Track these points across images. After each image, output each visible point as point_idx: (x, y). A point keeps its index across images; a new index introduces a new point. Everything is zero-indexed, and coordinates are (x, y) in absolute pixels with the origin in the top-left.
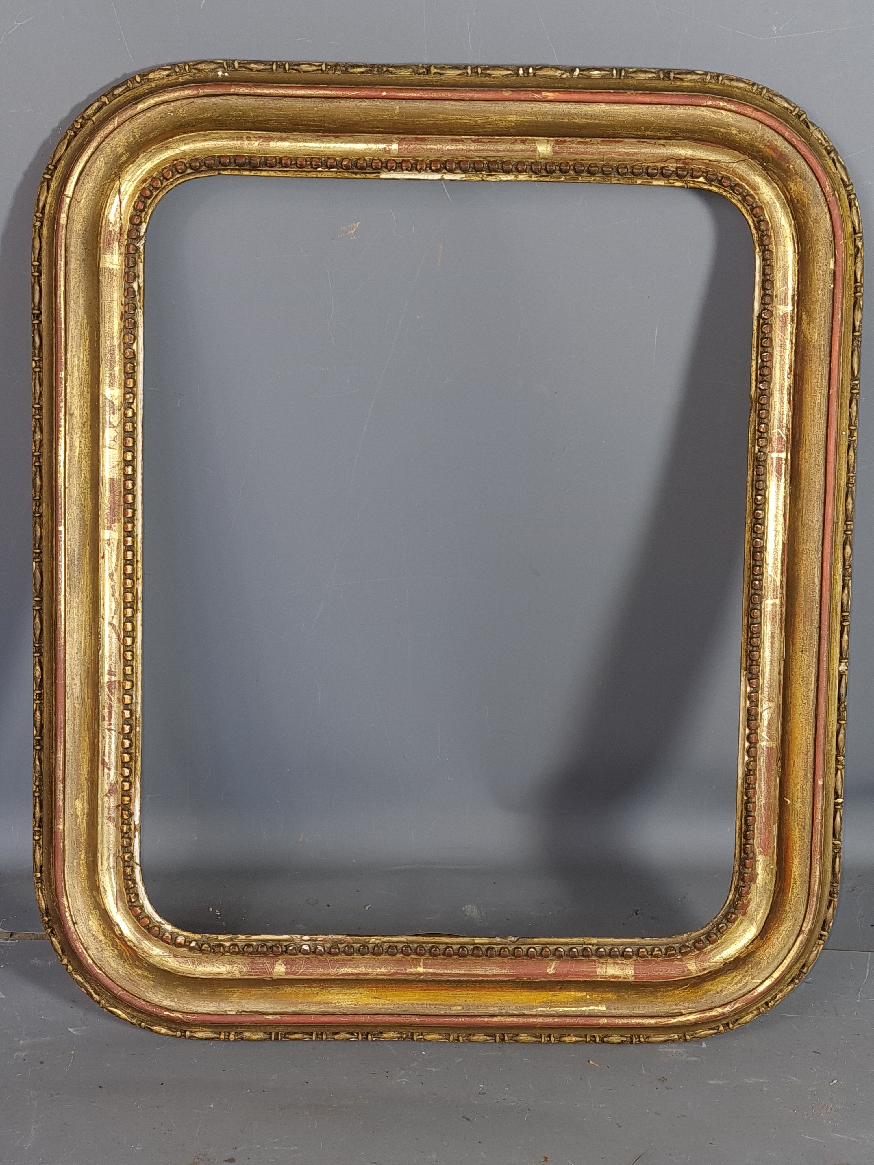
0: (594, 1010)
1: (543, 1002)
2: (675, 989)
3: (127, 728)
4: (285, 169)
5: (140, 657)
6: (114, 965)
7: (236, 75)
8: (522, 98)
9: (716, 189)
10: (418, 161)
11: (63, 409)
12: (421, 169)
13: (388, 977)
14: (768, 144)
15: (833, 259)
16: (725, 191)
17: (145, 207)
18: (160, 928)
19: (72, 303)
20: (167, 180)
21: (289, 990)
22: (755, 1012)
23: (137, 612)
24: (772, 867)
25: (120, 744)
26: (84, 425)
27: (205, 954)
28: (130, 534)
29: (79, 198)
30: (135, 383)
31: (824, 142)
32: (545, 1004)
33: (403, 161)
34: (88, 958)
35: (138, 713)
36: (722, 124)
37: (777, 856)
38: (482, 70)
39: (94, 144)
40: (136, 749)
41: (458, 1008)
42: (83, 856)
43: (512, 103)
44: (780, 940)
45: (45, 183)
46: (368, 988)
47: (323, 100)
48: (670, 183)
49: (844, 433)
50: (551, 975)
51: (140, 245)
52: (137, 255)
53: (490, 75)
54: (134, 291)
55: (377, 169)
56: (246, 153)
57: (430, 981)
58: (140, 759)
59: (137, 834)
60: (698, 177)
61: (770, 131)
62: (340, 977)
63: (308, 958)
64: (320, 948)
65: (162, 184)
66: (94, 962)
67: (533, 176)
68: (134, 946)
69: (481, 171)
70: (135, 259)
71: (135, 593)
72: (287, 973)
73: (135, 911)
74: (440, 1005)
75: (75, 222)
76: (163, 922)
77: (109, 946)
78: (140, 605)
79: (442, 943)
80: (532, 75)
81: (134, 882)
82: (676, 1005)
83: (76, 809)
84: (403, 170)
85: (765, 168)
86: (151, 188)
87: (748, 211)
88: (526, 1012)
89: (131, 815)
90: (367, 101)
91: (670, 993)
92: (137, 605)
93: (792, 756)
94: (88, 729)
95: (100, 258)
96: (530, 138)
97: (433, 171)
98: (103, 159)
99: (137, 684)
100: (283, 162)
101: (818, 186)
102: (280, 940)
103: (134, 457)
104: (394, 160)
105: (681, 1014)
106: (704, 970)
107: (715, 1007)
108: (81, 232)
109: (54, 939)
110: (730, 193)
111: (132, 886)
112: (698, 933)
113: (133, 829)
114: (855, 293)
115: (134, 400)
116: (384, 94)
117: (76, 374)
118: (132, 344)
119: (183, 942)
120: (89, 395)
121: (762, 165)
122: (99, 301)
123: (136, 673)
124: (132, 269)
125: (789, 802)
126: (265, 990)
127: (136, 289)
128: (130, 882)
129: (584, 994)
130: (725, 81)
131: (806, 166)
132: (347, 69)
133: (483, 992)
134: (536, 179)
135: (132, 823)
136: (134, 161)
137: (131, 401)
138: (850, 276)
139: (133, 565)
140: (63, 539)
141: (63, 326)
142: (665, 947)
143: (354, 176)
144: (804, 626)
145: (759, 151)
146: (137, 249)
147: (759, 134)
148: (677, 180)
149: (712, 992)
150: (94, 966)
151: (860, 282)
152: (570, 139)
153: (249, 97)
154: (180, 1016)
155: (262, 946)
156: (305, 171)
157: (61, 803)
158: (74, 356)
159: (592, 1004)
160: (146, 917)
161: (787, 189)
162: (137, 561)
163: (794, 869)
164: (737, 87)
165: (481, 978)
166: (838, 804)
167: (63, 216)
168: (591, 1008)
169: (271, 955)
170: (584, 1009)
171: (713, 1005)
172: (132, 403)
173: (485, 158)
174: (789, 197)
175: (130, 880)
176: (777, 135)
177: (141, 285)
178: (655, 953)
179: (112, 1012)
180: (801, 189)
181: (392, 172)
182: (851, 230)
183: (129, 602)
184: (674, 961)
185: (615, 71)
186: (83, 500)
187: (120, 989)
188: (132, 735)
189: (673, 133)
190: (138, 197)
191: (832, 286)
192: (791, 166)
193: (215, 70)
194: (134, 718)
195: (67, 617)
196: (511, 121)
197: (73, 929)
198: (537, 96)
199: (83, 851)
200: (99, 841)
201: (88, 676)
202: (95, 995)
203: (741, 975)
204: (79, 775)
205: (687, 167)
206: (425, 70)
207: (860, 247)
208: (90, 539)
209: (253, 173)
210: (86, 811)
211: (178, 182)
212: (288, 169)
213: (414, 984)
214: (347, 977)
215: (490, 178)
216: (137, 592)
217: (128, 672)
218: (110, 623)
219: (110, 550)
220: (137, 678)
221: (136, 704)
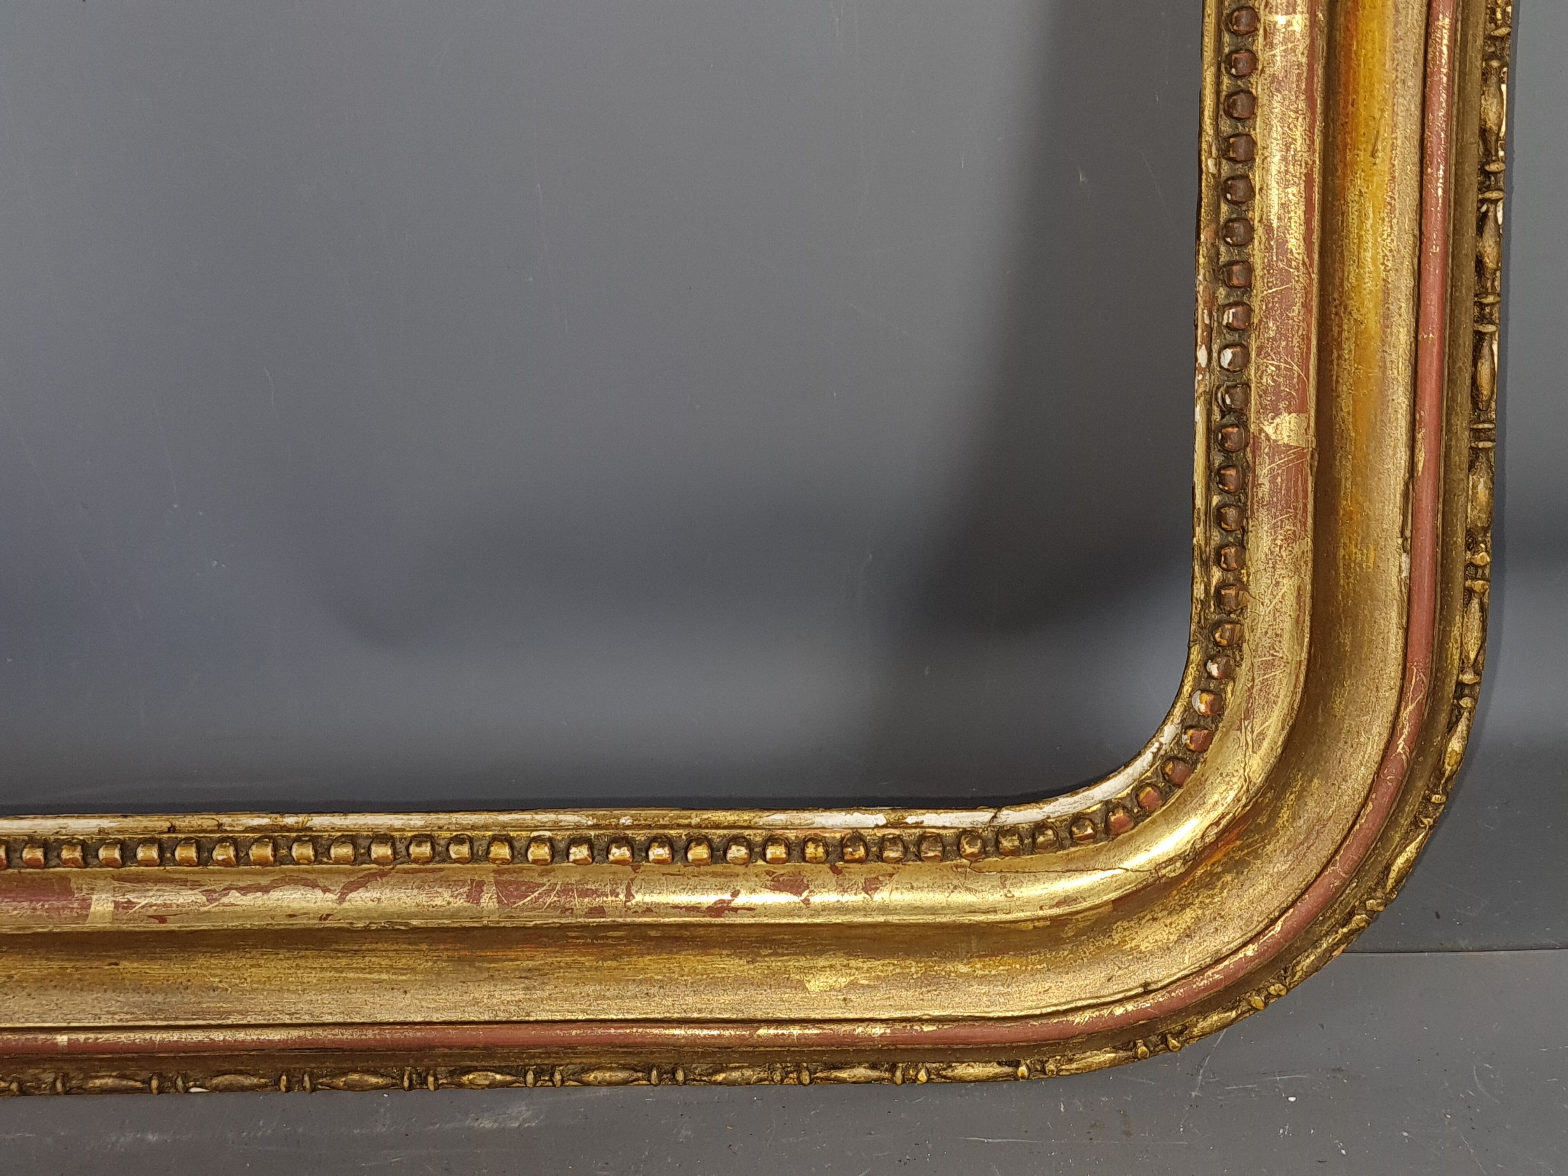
3: (619, 853)
6: (1263, 885)
13: (1319, 118)
18: (1170, 758)
21: (1346, 403)
23: (310, 829)
25: (665, 869)
27: (1242, 637)
28: (90, 848)
34: (1241, 955)
35: (584, 821)
40: (679, 826)
42: (963, 969)
46: (1345, 175)
58: (707, 815)
59: (911, 819)
62: (1316, 257)
63: (1260, 349)
64: (1228, 317)
66: (1251, 941)
68: (1217, 823)
71: (256, 836)
72: (1301, 409)
73: (1122, 824)
76: (1154, 749)
77: (1212, 897)
78: (290, 820)
81: (1040, 827)
83: (832, 989)
89: (856, 837)
92: (289, 829)
94: (615, 958)
99: (504, 826)
102: (1209, 430)
109: (1196, 1031)
111: (1050, 832)
113: (897, 832)
119: (1207, 697)
123: (473, 828)
126: (1345, 471)
128: (1041, 839)
135: (880, 833)
139: (176, 844)
140: (92, 1036)
150: (1262, 939)
154: (1411, 707)
155: (1222, 480)
157: (813, 1031)
160: (1137, 796)
162: (172, 829)
169: (1249, 456)
175: (1034, 839)
179: (1398, 881)
183: (276, 850)
187: (1330, 870)
188: (640, 836)
194: (592, 833)
195: (307, 1019)
197: (1160, 997)
199: (949, 967)
200: (929, 919)
201: (471, 962)
202: (1353, 925)
204: (741, 982)
208: (99, 958)
210: (838, 962)
213: (1339, 37)
214: (1315, 237)
216: (253, 829)
217: (465, 850)
218: (341, 900)
219: (143, 902)
220: (486, 827)
221: (556, 827)
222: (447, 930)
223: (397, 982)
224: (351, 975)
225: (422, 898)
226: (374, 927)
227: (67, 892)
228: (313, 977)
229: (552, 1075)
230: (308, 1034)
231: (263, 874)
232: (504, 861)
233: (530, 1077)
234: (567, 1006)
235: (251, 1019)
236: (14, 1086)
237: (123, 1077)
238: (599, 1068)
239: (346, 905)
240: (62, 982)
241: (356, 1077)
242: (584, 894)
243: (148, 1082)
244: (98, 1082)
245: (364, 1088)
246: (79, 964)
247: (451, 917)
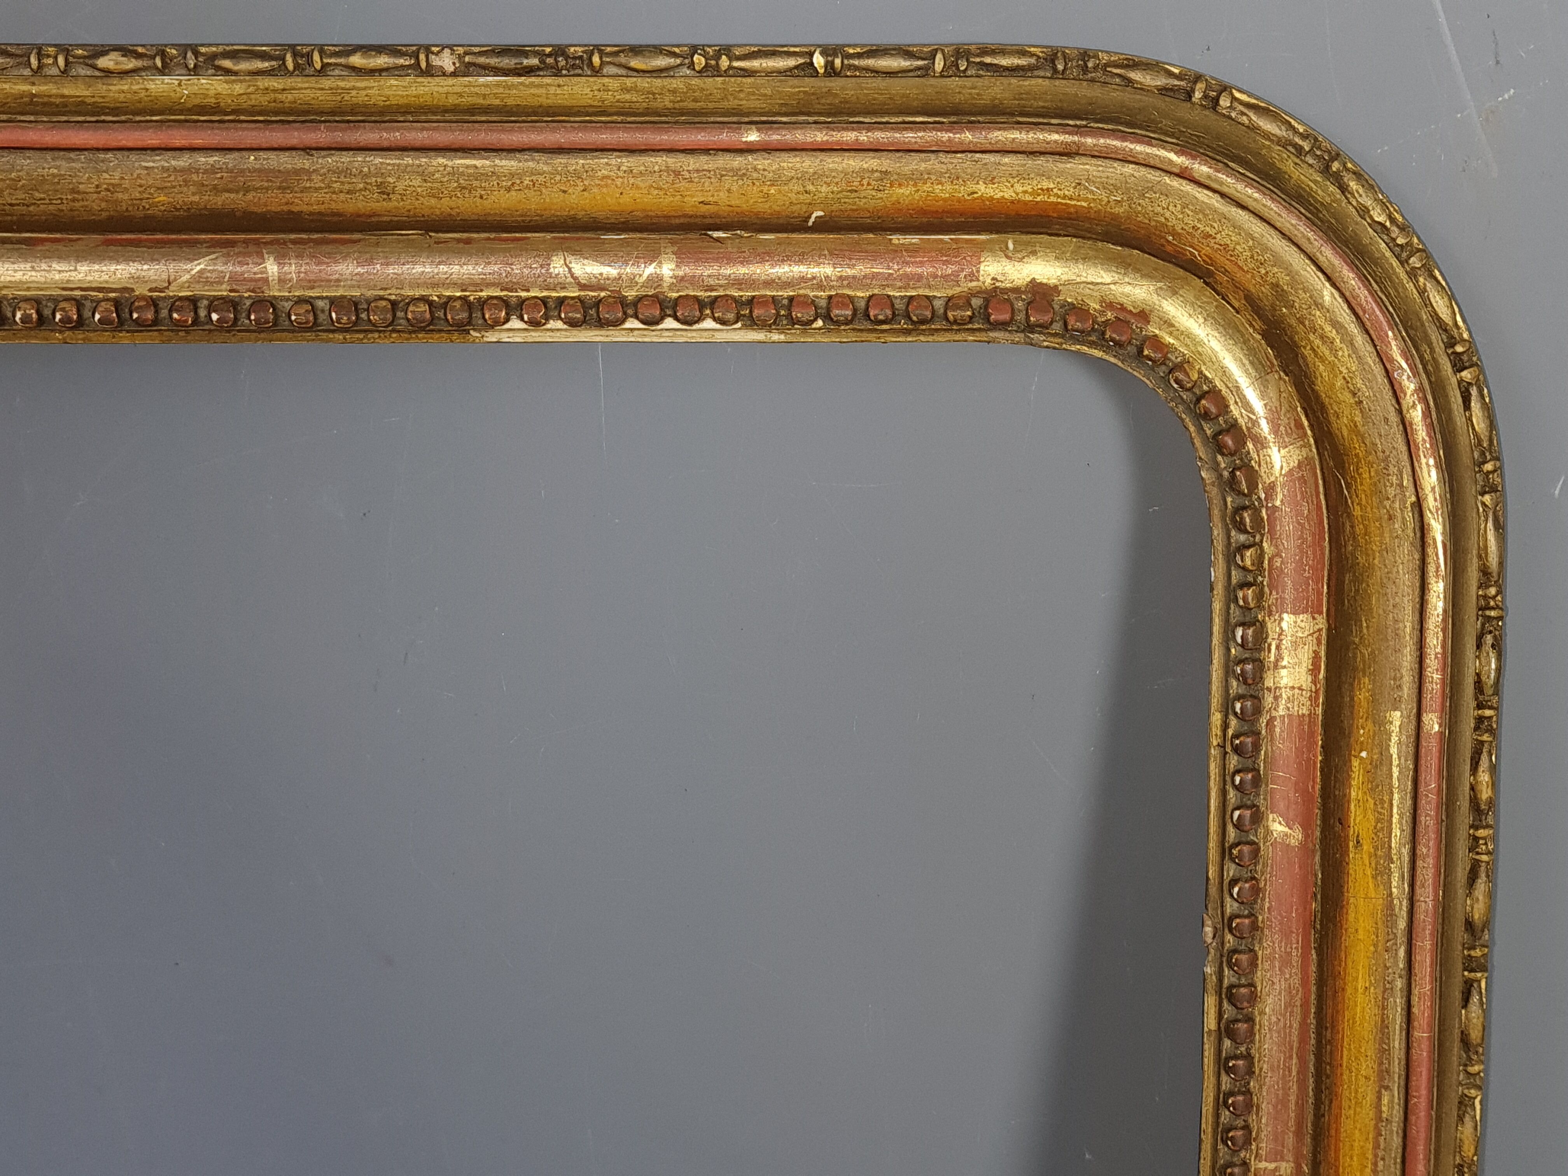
0: (1400, 743)
1: (1374, 877)
2: (1350, 515)
22: (1421, 280)
24: (1011, 246)
32: (1382, 873)
37: (978, 233)
41: (1385, 1101)
44: (1212, 232)
50: (1306, 836)
57: (1315, 1153)
74: (1377, 1146)
79: (1217, 1116)
82: (1391, 518)
88: (1402, 924)
91: (1359, 529)
93: (689, 211)
105: (1419, 506)
106: (1299, 425)
107: (1400, 412)
112: (1198, 442)
125: (821, 213)
129: (1355, 763)
133: (1345, 1026)
142: (1233, 533)
144: (317, 189)
149: (1358, 419)
159: (1384, 749)
163: (1009, 194)
165: (1312, 1020)
166: (829, 65)
168: (1394, 751)
170: (1395, 772)
171: (1394, 418)
178: (1248, 562)
184: (1274, 506)
203: (1312, 337)
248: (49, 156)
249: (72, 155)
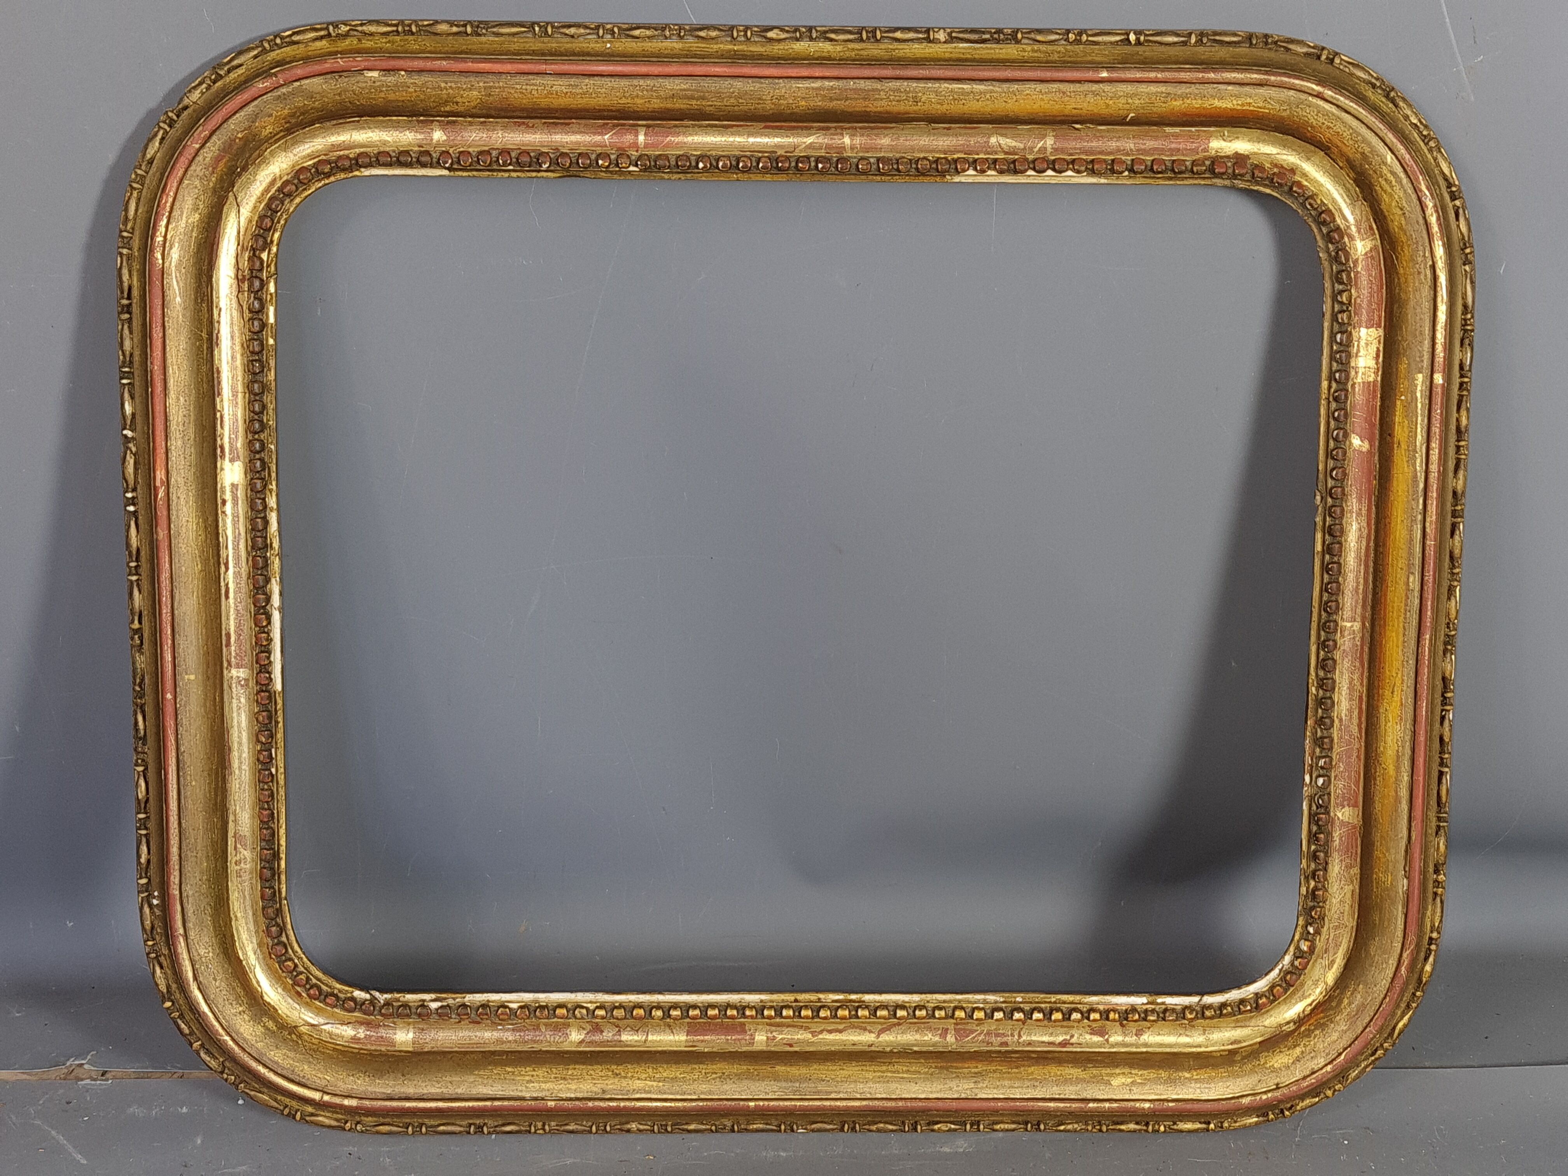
0: (1421, 391)
1: (1408, 461)
2: (1397, 273)
3: (1018, 1016)
4: (276, 815)
5: (923, 996)
6: (1335, 1036)
7: (156, 880)
8: (165, 513)
9: (277, 235)
10: (256, 643)
11: (597, 1103)
12: (267, 640)
13: (1366, 671)
14: (211, 169)
15: (365, 72)
16: (278, 222)
17: (333, 994)
18: (1288, 972)
19: (459, 1091)
20: (296, 966)
21: (1378, 806)
22: (1435, 153)
23: (864, 1002)
24: (1226, 133)
25: (1039, 1023)
26: (617, 1075)
27: (1325, 914)
28: (760, 1010)
29: (324, 1083)
30: (561, 1006)
31: (204, 86)
32: (1412, 460)
33: (257, 663)
34: (1324, 1070)
35: (998, 999)
36: (188, 234)
37: (1210, 126)
38: (132, 561)
39: (253, 1064)
40: (1046, 1002)
41: (1411, 579)
42: (1187, 1075)
43: (172, 526)
44: (1332, 125)
45: (308, 1118)
46: (1378, 700)
47: (181, 774)
48: (271, 299)
49: (608, 45)
50: (1371, 446)
51: (382, 998)
52: (394, 1004)
53: (138, 550)
54: (442, 1007)
55: (270, 698)
56: (257, 864)
57: (1373, 615)
58: (1059, 997)
59: (1159, 1000)
60: (262, 261)
61: (192, 168)
62: (1363, 734)
63: (1336, 777)
64: (1322, 762)
65: (301, 973)
66: (1330, 1063)
67: (270, 487)
68: (1311, 1005)
69: (266, 559)
70: (400, 1006)
71: (838, 1004)
72: (1355, 805)
73: (1264, 1005)
74: (1406, 605)
75: (355, 1087)
76: (1280, 966)
77: (1309, 1041)
78: (853, 997)
79: (1321, 596)
80: (135, 494)
81: (1223, 1005)
82: (1419, 273)
83: (1124, 1084)
84: (270, 662)
85: (245, 169)
86: (308, 986)
87: (305, 189)
88: (1422, 485)
89: (1134, 1009)
90: (179, 717)
91: (1402, 280)
92: (854, 1001)
93: (1067, 112)
94: (1017, 1068)
95: (400, 1051)
96: (219, 494)
97: (269, 623)
98: (272, 1053)
99: (960, 1001)
100: (266, 820)
101: (265, 97)
102: (1310, 814)
103: (658, 1007)
104: (257, 674)
105: (1433, 267)
106: (1371, 228)
107: (1425, 218)
108: (367, 1079)
109: (1298, 1108)
110: (281, 215)
111: (1229, 1008)
112: (1318, 238)
113: (1153, 1007)
114: (413, 34)
115: (583, 1007)
116: (169, 696)
117: (549, 1085)
118: (510, 1009)
119: (1307, 943)
120: (577, 1067)
121: (239, 175)
122: (456, 1052)
123: (944, 1002)
124: (414, 1010)
125: (1132, 115)
126: (1377, 837)
127: (439, 1004)
128: (1225, 1011)
129: (1398, 403)
130: (129, 227)
131: (238, 115)
132: (140, 739)
133: (1390, 543)
134: (274, 483)
135: (1145, 1007)
136: (274, 1008)
137: (584, 1011)
138: (389, 42)
139: (801, 1008)
140: (766, 1103)
141: (488, 1103)
142: (1336, 285)
143: (281, 725)
144: (881, 100)
145: (221, 180)
146: (388, 1003)
147: (197, 183)
148: (267, 289)
149: (1403, 222)
150: (1335, 1063)
151: (396, 25)
152: (219, 439)
153: (183, 870)
154: (1408, 952)
155: (1317, 839)
156: (277, 790)
157: (1115, 1105)
158: (527, 1087)
159: (1414, 393)
160: (1272, 991)
161: (271, 138)
162: (796, 1001)
163: (1230, 106)
164: (136, 210)
165: (1372, 544)
166: (1138, 39)
167: (346, 1102)
168: (1419, 395)
169: (1330, 827)
170: (1419, 405)
171: (1421, 221)
172: (587, 1009)
173: (248, 553)
174: (282, 134)
175: (1221, 1012)
176: (197, 159)
177: (433, 996)
178: (1344, 299)
179: (1399, 1034)
180: (272, 120)
181: (272, 676)
182: (324, 42)
183: (850, 1012)
184: (1358, 272)
185: (125, 381)
186: (714, 1076)
187: (1368, 1029)
188: (1027, 1007)
189: (202, 300)
190: (320, 1002)
191: (403, 73)
192: (240, 135)
193: (151, 906)
194: (1004, 1005)
195: (869, 1096)
196: (198, 524)
197: (1285, 1091)
198: (161, 494)
199: (1180, 1074)
200: (1168, 1050)
201: (947, 1068)
202: (1377, 1056)
203: (1380, 179)
204: (1079, 1081)
205: (247, 277)
206: (136, 636)
207: (348, 28)
208: (765, 1064)
209: (283, 856)
210: (1127, 1070)
211: (299, 950)
212: (275, 812)
213: (1377, 637)
214: (1363, 726)
215: (276, 545)
216: (836, 1001)
217: (943, 1013)
218: (878, 1036)
219: (781, 1037)
220: (950, 1001)
221: (985, 1002)
222: (931, 1052)
223: (912, 1078)
224: (889, 1074)
225: (918, 1037)
226: (895, 1051)
227: (744, 1031)
228: (870, 1075)
229: (979, 1126)
230: (871, 1103)
231: (840, 1023)
232: (962, 1019)
233: (968, 1127)
234: (995, 1091)
235: (841, 1096)
236: (713, 1128)
237: (767, 1124)
238: (1002, 1122)
239: (880, 1039)
240: (749, 1076)
241: (882, 1125)
242: (997, 1035)
243: (780, 1126)
244: (755, 1126)
245: (886, 1131)
246: (756, 1067)
247: (933, 1046)
248: (750, 81)
249: (762, 80)
